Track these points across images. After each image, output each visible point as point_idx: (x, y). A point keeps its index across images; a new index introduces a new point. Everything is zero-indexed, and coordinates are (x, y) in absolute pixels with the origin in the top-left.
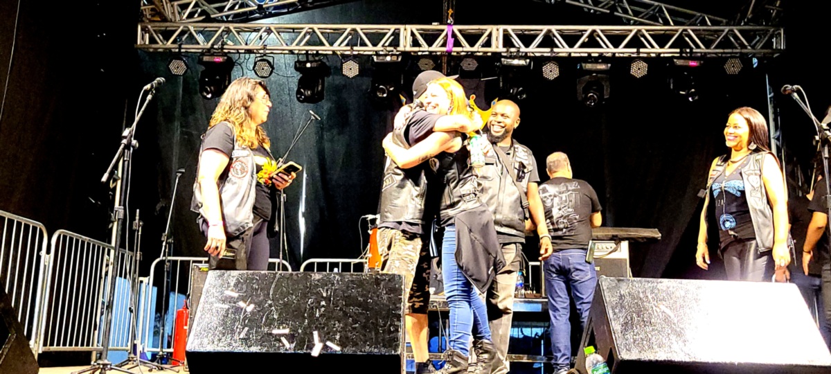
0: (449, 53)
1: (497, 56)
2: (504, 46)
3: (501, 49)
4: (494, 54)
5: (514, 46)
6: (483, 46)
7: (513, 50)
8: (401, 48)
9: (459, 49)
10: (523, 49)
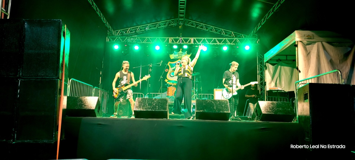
0: (181, 44)
1: (192, 45)
2: (194, 43)
3: (193, 43)
4: (191, 44)
5: (196, 42)
6: (189, 42)
7: (196, 43)
8: (169, 43)
9: (183, 43)
10: (198, 43)
